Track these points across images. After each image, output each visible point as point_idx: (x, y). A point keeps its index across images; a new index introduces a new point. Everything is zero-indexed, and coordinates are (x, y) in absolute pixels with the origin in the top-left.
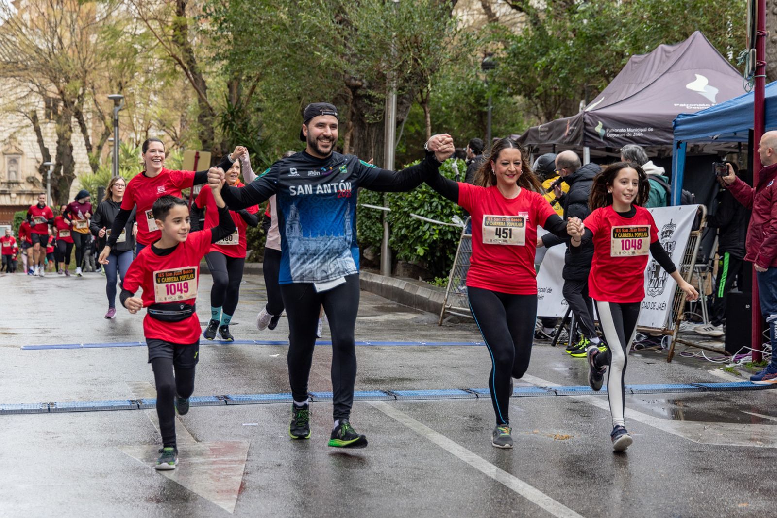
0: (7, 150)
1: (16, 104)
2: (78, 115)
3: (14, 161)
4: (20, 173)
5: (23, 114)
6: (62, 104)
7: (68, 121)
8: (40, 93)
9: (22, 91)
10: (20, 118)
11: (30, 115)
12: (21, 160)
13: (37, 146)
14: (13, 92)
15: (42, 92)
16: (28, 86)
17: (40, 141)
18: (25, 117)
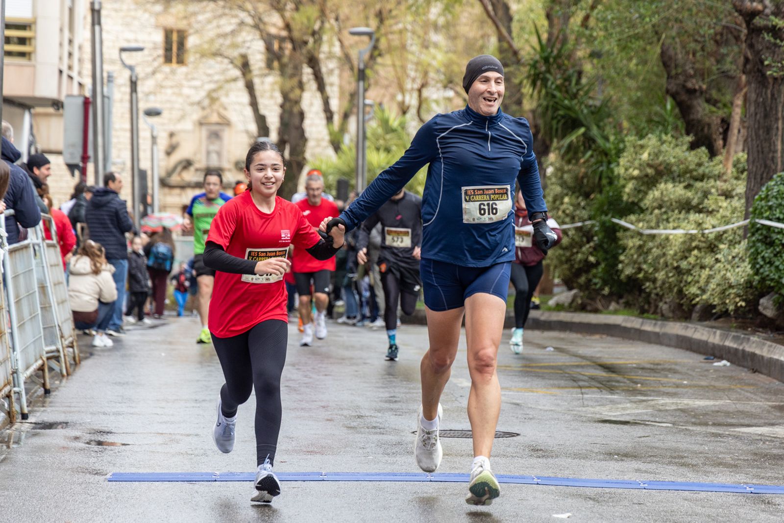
0: (205, 117)
1: (216, 45)
2: (313, 62)
3: (215, 136)
4: (225, 154)
5: (226, 61)
6: (288, 46)
7: (297, 71)
8: (256, 27)
9: (228, 24)
10: (224, 66)
11: (239, 62)
12: (227, 134)
13: (249, 112)
14: (215, 23)
15: (258, 25)
16: (236, 16)
17: (254, 104)
18: (230, 66)
